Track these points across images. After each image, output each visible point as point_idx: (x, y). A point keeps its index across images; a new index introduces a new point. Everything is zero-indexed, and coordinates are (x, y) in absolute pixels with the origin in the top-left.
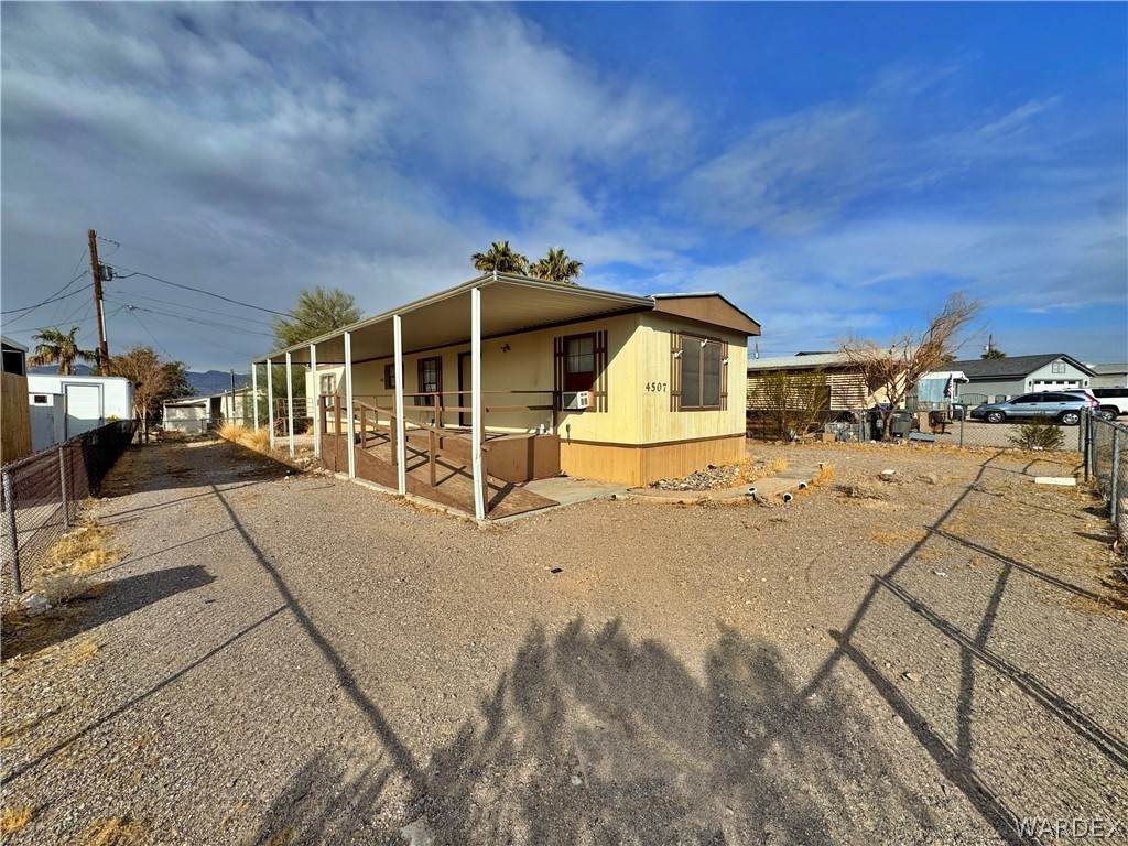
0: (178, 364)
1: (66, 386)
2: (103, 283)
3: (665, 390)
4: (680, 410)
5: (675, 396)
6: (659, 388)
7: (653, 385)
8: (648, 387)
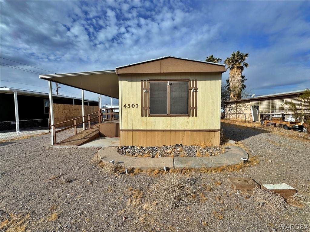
3: (137, 107)
4: (149, 116)
5: (146, 110)
6: (133, 106)
7: (129, 105)
8: (125, 106)
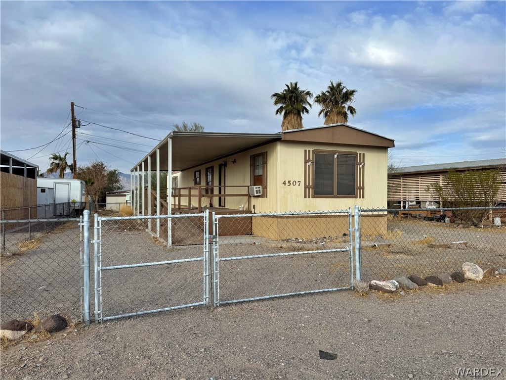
0: (115, 171)
1: (56, 184)
2: (76, 130)
3: (299, 185)
4: (314, 197)
5: (309, 188)
6: (294, 183)
7: (289, 182)
8: (284, 183)
